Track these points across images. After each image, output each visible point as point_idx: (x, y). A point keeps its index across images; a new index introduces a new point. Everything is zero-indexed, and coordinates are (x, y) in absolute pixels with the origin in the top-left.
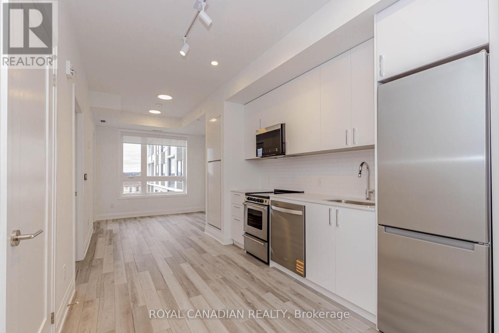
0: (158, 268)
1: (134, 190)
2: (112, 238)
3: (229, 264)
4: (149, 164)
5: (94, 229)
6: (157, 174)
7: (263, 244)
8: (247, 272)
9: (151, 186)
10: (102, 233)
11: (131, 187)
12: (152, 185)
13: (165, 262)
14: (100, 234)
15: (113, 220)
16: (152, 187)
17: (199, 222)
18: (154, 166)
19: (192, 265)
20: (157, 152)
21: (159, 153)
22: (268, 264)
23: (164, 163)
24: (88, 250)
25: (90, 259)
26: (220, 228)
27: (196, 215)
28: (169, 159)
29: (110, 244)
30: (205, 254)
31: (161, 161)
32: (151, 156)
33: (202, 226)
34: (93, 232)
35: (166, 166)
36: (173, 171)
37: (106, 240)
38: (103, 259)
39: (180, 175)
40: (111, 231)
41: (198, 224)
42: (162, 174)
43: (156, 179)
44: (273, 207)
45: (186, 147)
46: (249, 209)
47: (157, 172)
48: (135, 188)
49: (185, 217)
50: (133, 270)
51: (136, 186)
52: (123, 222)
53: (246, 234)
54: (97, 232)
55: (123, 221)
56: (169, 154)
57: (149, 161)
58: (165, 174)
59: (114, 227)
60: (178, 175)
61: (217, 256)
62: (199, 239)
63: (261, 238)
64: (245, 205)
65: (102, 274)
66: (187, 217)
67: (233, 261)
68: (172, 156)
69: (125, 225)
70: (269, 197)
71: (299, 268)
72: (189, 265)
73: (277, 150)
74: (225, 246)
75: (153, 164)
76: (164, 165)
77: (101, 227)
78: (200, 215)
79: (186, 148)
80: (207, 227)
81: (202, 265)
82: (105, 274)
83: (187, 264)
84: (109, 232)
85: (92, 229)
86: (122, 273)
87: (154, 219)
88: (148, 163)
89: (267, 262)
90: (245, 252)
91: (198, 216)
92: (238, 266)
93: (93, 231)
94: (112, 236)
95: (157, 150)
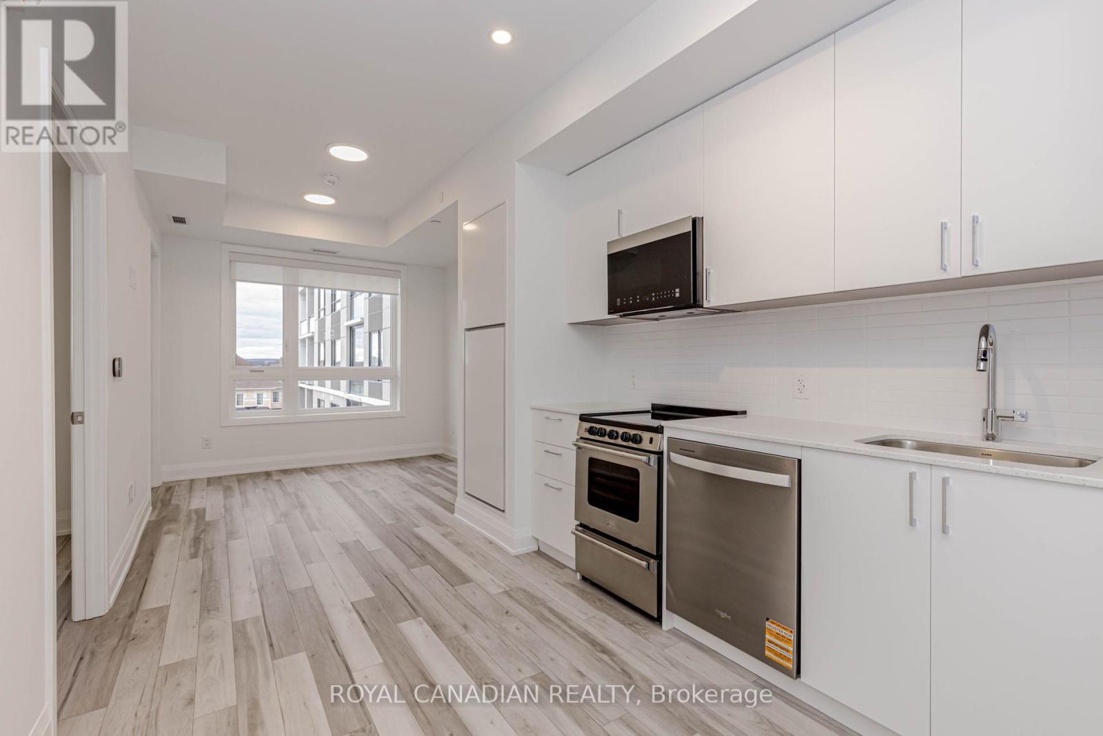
0: (333, 641)
1: (267, 399)
2: (202, 536)
3: (543, 619)
4: (303, 340)
5: (154, 508)
6: (322, 364)
7: (644, 564)
8: (604, 650)
9: (308, 389)
10: (175, 521)
11: (260, 392)
12: (310, 387)
13: (355, 615)
14: (170, 521)
15: (210, 481)
16: (311, 392)
17: (436, 484)
18: (313, 344)
19: (436, 627)
20: (322, 313)
21: (326, 314)
22: (658, 620)
23: (339, 338)
24: (128, 576)
25: (127, 611)
26: (502, 509)
27: (424, 464)
28: (351, 328)
29: (194, 556)
30: (467, 585)
31: (332, 333)
32: (306, 322)
33: (447, 496)
34: (150, 516)
35: (342, 346)
36: (360, 356)
37: (183, 541)
38: (168, 607)
39: (377, 364)
40: (201, 514)
41: (435, 490)
42: (334, 362)
43: (320, 375)
44: (678, 459)
45: (397, 294)
46: (592, 462)
47: (322, 359)
48: (270, 394)
49: (395, 470)
50: (258, 650)
51: (272, 390)
52: (235, 486)
53: (580, 528)
54: (161, 517)
55: (237, 483)
56: (351, 317)
57: (303, 332)
58: (339, 363)
59: (209, 502)
60: (372, 364)
61: (503, 592)
62: (443, 535)
63: (634, 544)
64: (579, 448)
65: (159, 668)
66: (400, 471)
67: (551, 610)
68: (357, 320)
69: (241, 493)
70: (662, 427)
71: (775, 648)
72: (427, 628)
73: (677, 295)
74: (517, 557)
75: (311, 339)
76: (338, 343)
77: (173, 502)
78: (435, 465)
79: (399, 298)
80: (461, 502)
81: (465, 627)
82: (166, 667)
83: (421, 623)
84: (194, 517)
85: (148, 506)
86: (222, 661)
87: (316, 477)
88: (300, 338)
89: (655, 616)
90: (578, 576)
91: (430, 468)
92: (571, 627)
93: (152, 512)
94: (203, 527)
95: (322, 306)
